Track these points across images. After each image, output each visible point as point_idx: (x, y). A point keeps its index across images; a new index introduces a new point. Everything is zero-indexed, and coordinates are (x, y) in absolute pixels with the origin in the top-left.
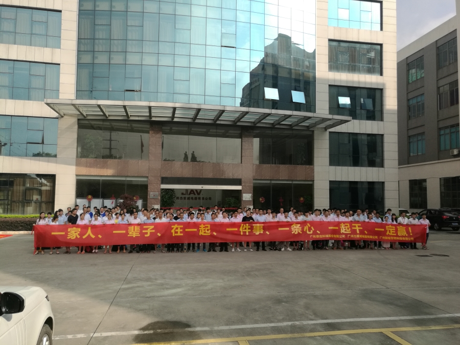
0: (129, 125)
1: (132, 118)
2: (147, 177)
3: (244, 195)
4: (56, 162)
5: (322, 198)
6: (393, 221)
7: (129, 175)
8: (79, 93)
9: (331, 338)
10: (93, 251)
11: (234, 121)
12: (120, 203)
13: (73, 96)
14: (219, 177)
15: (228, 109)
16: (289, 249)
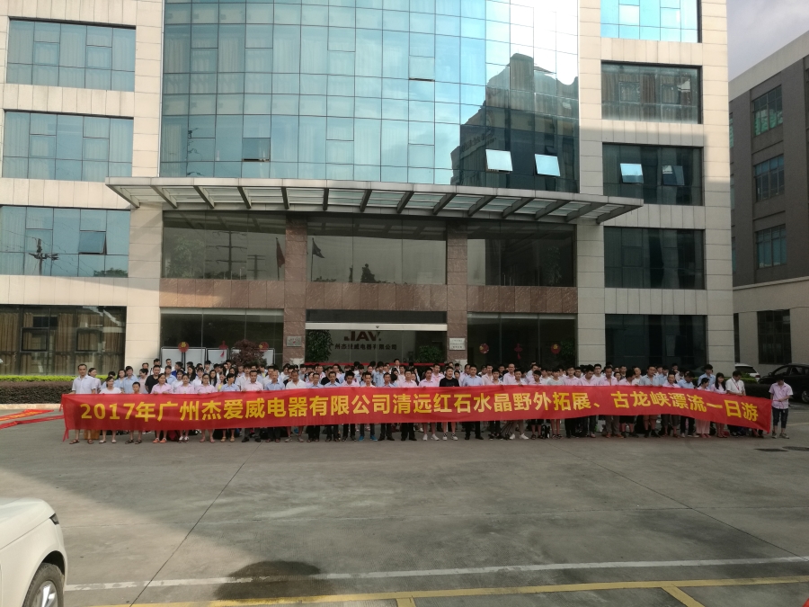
0: (251, 220)
1: (254, 208)
2: (283, 310)
3: (452, 341)
4: (127, 285)
5: (592, 346)
6: (717, 386)
7: (251, 306)
8: (166, 166)
9: (565, 596)
10: (181, 439)
11: (433, 210)
12: (236, 355)
13: (155, 172)
14: (406, 309)
15: (419, 188)
16: (523, 436)
